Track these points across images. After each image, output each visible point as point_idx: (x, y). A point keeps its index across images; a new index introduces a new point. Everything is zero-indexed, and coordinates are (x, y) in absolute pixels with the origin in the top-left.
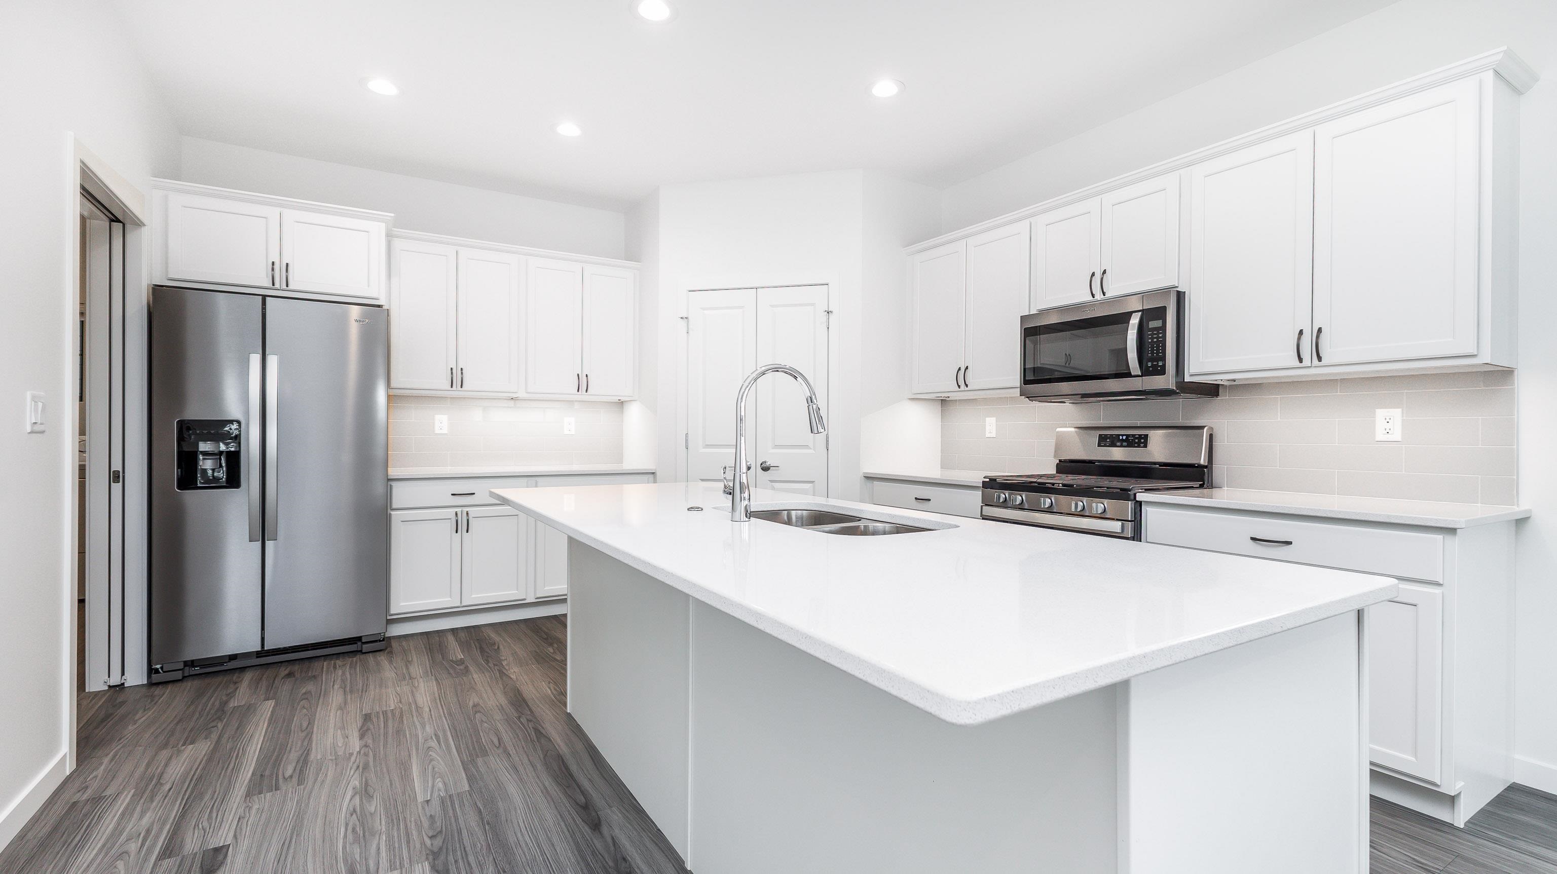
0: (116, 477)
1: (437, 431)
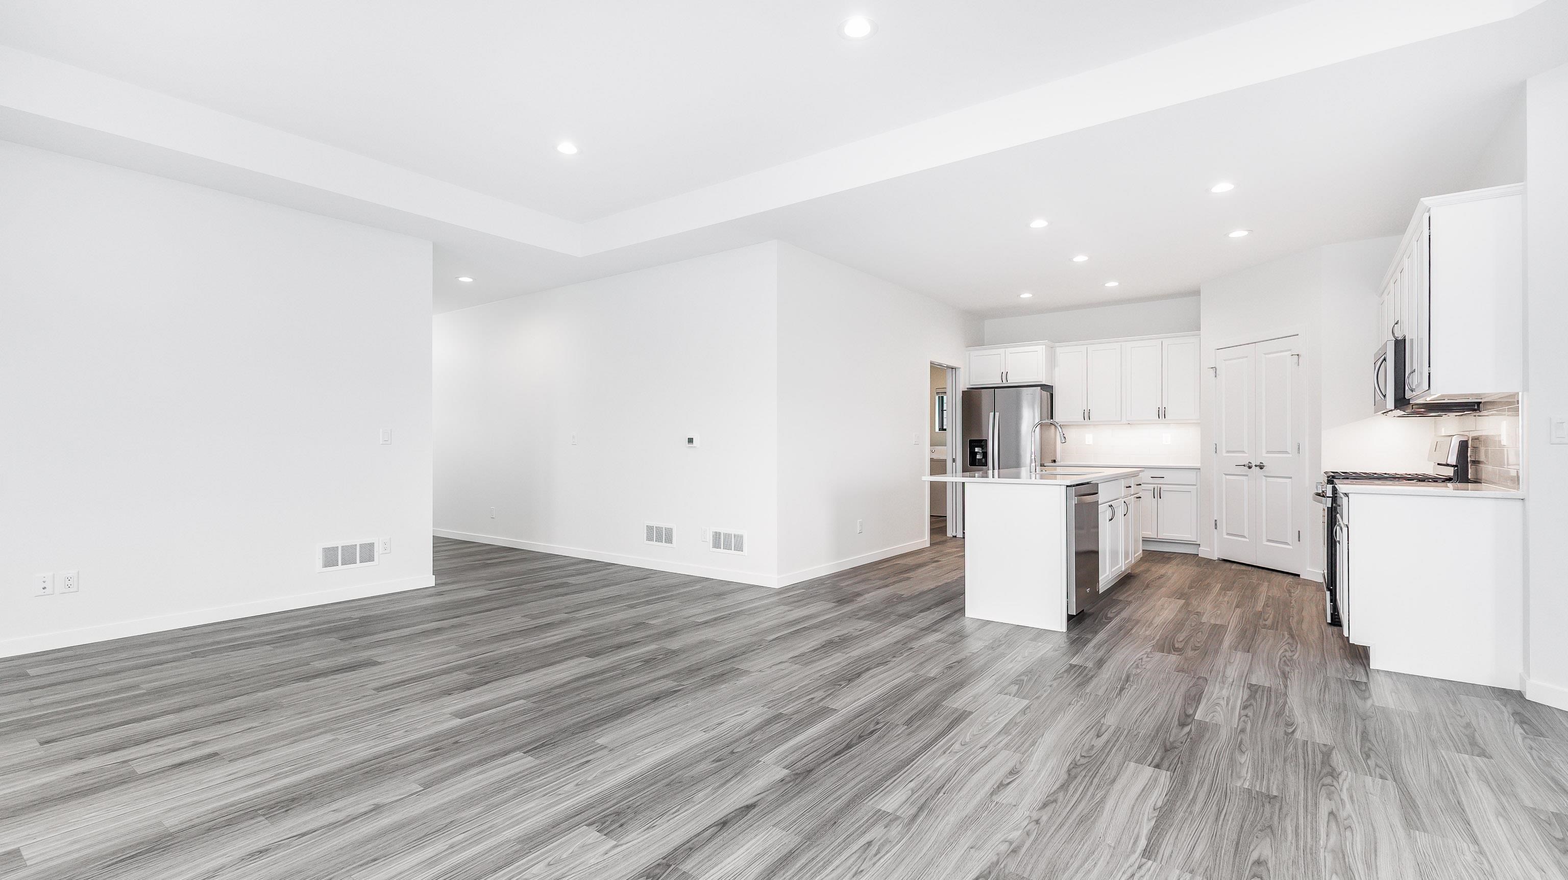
0: (954, 460)
1: (1087, 443)
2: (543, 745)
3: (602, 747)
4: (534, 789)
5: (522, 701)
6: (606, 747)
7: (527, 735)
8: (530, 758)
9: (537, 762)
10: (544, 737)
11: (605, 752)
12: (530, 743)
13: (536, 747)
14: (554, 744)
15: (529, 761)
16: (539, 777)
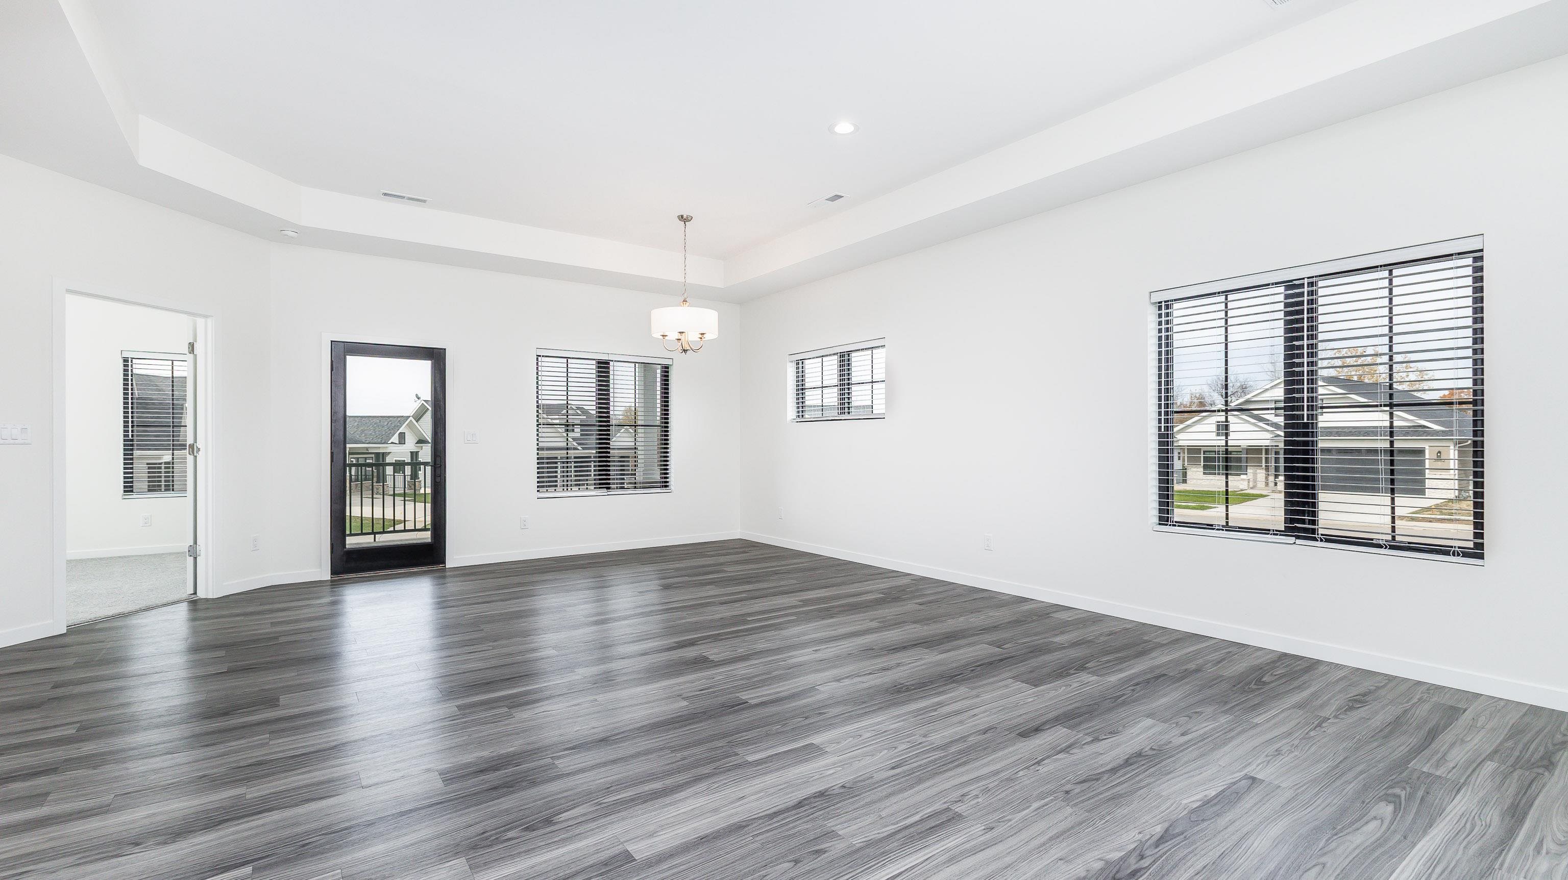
2: (733, 706)
3: (684, 699)
4: (741, 679)
5: (751, 758)
6: (683, 698)
7: (745, 717)
8: (743, 698)
9: (737, 695)
10: (730, 713)
11: (685, 695)
12: (743, 709)
13: (740, 706)
14: (723, 705)
15: (744, 696)
16: (737, 686)
